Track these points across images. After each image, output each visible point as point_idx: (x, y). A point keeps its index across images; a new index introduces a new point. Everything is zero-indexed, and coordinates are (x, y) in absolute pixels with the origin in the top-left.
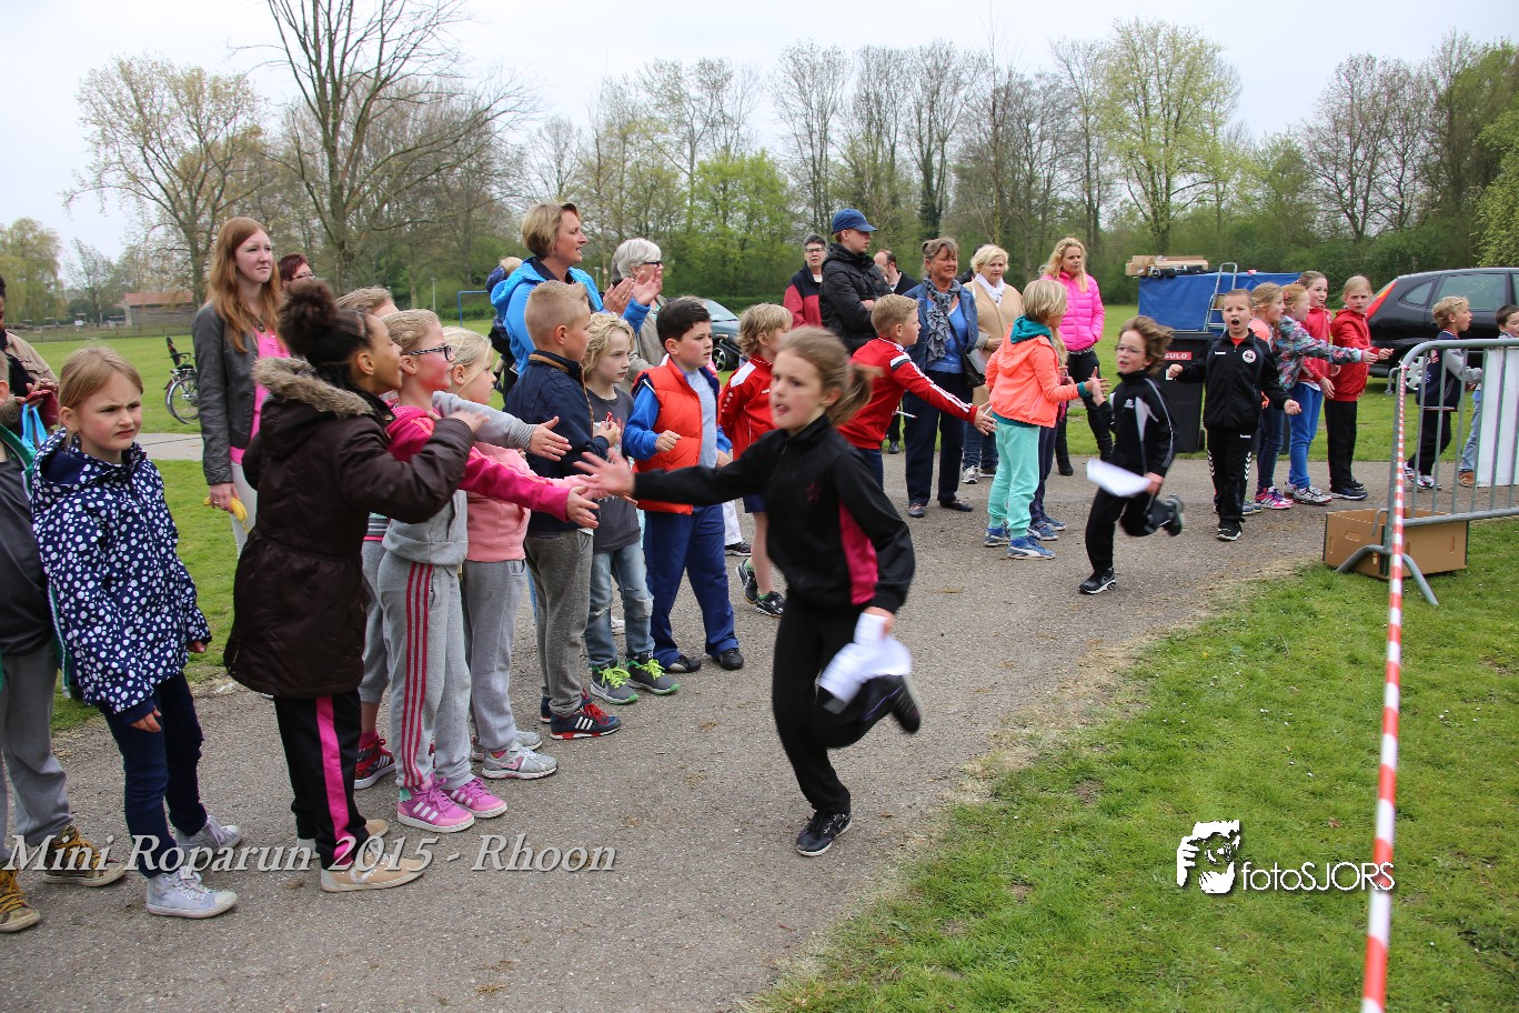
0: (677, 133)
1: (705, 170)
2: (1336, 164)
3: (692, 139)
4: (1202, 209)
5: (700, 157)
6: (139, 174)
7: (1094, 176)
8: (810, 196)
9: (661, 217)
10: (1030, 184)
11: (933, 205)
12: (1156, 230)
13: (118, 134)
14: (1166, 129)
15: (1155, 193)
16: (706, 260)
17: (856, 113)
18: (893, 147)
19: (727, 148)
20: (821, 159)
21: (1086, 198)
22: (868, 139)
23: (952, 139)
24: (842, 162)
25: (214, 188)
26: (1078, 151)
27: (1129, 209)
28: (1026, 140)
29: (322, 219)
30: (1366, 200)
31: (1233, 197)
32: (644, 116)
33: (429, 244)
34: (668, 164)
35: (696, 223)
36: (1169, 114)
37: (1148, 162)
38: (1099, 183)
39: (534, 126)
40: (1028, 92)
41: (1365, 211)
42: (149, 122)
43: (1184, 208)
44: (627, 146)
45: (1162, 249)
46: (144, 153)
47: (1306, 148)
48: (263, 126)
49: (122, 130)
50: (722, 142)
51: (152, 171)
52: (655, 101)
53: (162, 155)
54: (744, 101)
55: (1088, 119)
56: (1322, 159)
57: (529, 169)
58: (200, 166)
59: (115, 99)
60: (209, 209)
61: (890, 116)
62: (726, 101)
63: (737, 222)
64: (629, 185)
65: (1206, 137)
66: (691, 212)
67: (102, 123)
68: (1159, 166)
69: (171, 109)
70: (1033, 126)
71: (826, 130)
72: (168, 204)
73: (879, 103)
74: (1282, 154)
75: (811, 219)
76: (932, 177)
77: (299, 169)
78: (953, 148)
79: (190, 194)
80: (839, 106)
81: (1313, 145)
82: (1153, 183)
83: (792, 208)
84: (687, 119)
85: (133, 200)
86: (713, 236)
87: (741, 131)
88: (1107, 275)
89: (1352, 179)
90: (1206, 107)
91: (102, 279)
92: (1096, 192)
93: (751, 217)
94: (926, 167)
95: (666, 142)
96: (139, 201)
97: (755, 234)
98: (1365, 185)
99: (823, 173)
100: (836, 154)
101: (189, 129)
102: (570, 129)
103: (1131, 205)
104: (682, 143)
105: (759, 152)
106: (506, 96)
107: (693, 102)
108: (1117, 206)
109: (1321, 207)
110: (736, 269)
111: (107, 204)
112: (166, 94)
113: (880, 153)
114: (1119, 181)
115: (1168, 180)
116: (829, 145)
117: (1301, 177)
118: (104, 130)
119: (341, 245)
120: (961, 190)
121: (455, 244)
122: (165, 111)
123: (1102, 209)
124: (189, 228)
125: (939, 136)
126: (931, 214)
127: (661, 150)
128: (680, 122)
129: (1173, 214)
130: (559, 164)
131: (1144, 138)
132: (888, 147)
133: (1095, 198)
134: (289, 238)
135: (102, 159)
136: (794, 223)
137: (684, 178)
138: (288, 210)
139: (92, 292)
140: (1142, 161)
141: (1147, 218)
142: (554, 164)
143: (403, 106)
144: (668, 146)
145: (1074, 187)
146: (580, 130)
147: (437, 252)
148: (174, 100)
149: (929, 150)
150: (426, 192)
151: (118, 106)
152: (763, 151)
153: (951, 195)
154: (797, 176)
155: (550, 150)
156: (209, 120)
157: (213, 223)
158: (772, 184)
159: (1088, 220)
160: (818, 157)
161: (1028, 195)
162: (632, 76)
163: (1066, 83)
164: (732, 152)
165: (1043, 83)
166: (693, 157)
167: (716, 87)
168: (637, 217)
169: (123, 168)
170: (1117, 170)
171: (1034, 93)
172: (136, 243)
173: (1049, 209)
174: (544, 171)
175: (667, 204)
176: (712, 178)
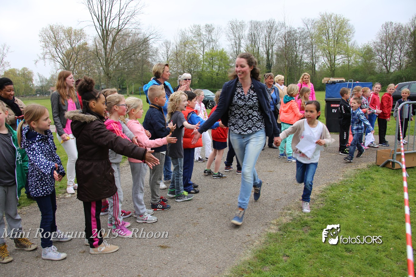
0: (199, 44)
1: (207, 54)
2: (382, 52)
3: (204, 46)
4: (344, 64)
5: (205, 51)
6: (55, 56)
7: (314, 56)
9: (195, 67)
10: (296, 58)
11: (270, 64)
12: (332, 70)
13: (49, 45)
14: (334, 43)
15: (331, 60)
16: (207, 79)
17: (248, 38)
18: (258, 48)
19: (213, 48)
21: (312, 62)
22: (252, 46)
23: (275, 46)
25: (74, 59)
26: (309, 49)
27: (324, 65)
28: (295, 46)
29: (103, 68)
30: (390, 63)
31: (353, 61)
32: (191, 39)
33: (132, 74)
34: (197, 53)
35: (205, 69)
36: (335, 38)
37: (329, 52)
38: (315, 57)
39: (160, 42)
40: (296, 33)
41: (390, 65)
42: (57, 41)
43: (339, 64)
44: (186, 48)
45: (333, 76)
46: (56, 50)
47: (373, 48)
48: (87, 42)
49: (50, 44)
50: (212, 46)
51: (58, 55)
52: (193, 36)
53: (61, 50)
54: (218, 35)
55: (312, 40)
56: (378, 51)
57: (159, 54)
58: (71, 52)
59: (49, 36)
60: (73, 65)
61: (258, 39)
62: (213, 35)
63: (216, 69)
64: (186, 58)
65: (345, 45)
66: (203, 66)
67: (45, 42)
68: (332, 53)
69: (63, 38)
70: (297, 42)
71: (240, 43)
72: (62, 63)
73: (255, 36)
74: (366, 49)
76: (269, 56)
77: (97, 53)
78: (275, 48)
79: (68, 61)
80: (243, 37)
81: (375, 47)
82: (330, 57)
83: (231, 64)
84: (202, 40)
85: (53, 62)
86: (209, 72)
87: (217, 43)
88: (318, 83)
89: (386, 56)
90: (345, 36)
91: (45, 83)
92: (315, 60)
93: (219, 67)
94: (268, 53)
95: (196, 47)
96: (55, 63)
97: (220, 72)
98: (390, 58)
100: (243, 50)
101: (68, 43)
102: (170, 43)
103: (324, 63)
104: (200, 47)
106: (153, 34)
107: (204, 36)
108: (320, 64)
109: (378, 64)
110: (215, 81)
111: (46, 63)
112: (62, 34)
113: (255, 49)
114: (321, 57)
115: (335, 57)
116: (241, 47)
117: (372, 55)
118: (46, 44)
119: (108, 75)
120: (277, 60)
121: (139, 74)
122: (62, 39)
123: (316, 65)
125: (271, 45)
126: (269, 66)
127: (195, 49)
128: (200, 41)
129: (336, 66)
131: (328, 45)
133: (314, 62)
134: (94, 72)
135: (45, 51)
136: (231, 69)
137: (201, 56)
138: (94, 65)
139: (42, 87)
140: (327, 51)
141: (329, 67)
142: (166, 52)
143: (125, 37)
144: (197, 48)
145: (308, 59)
146: (173, 44)
147: (134, 76)
148: (64, 36)
149: (268, 49)
150: (131, 60)
151: (49, 37)
152: (223, 49)
153: (274, 61)
154: (232, 56)
155: (165, 49)
156: (73, 41)
157: (74, 68)
158: (225, 58)
159: (312, 68)
160: (238, 51)
161: (296, 61)
162: (187, 29)
163: (306, 30)
164: (214, 49)
165: (300, 30)
166: (204, 50)
167: (210, 32)
168: (188, 67)
169: (50, 54)
170: (320, 54)
171: (297, 33)
172: (53, 74)
173: (301, 65)
174: (163, 54)
175: (197, 63)
176: (209, 56)
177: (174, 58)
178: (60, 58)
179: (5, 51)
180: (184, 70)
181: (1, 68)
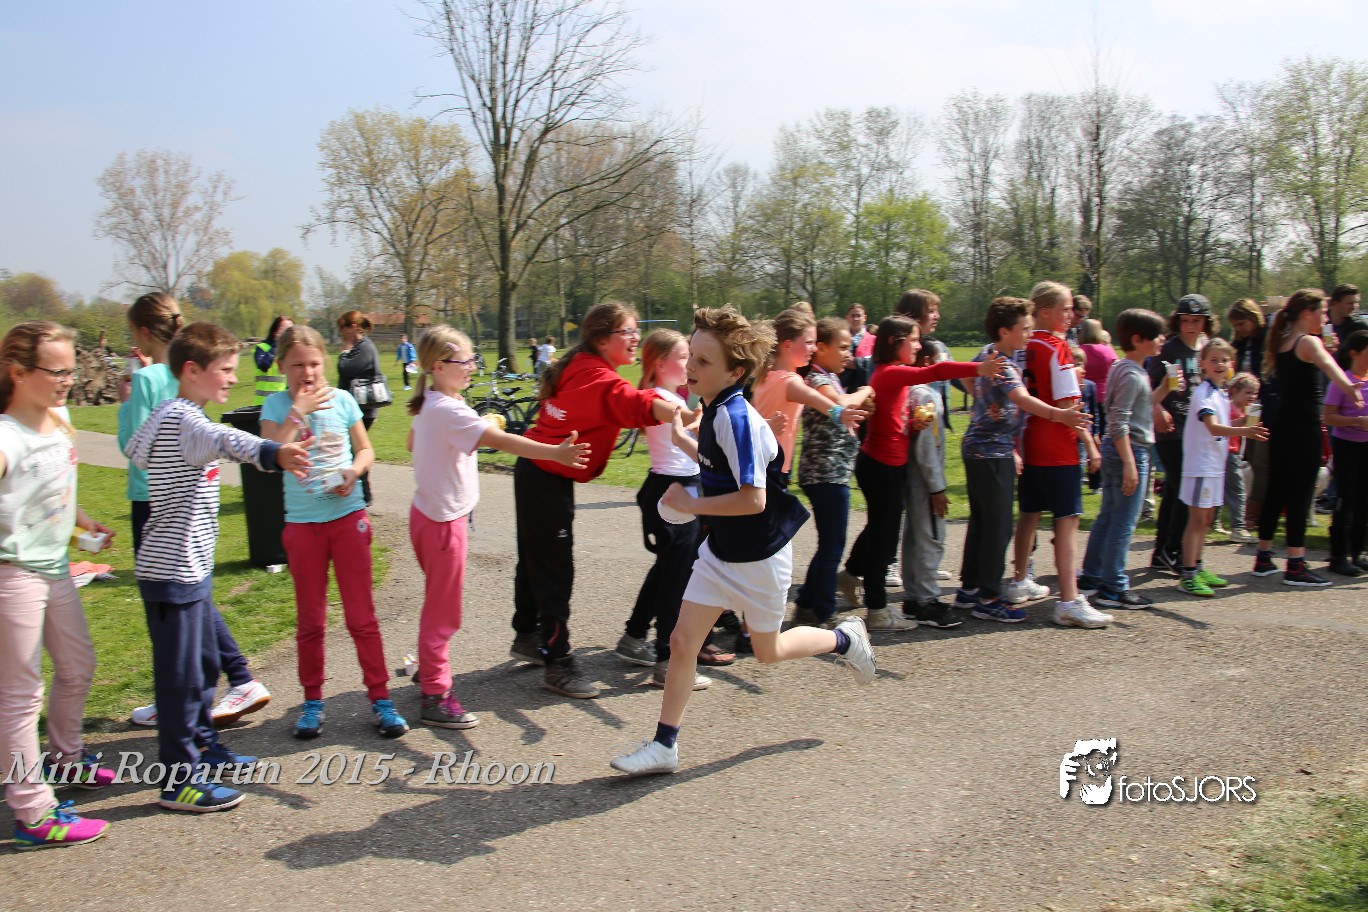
0: (844, 176)
1: (870, 212)
3: (860, 187)
5: (866, 199)
6: (365, 211)
7: (1257, 215)
8: (971, 237)
9: (826, 255)
10: (1189, 225)
12: (1322, 270)
13: (350, 176)
14: (1337, 169)
15: (1322, 233)
16: (866, 296)
17: (1017, 158)
18: (1053, 191)
19: (891, 191)
20: (982, 202)
21: (1249, 239)
22: (1028, 180)
23: (1111, 182)
24: (1003, 205)
25: (427, 222)
26: (1241, 192)
27: (1295, 250)
28: (1186, 182)
32: (815, 161)
34: (835, 205)
35: (860, 261)
36: (1340, 153)
37: (1316, 202)
38: (1263, 224)
40: (1189, 135)
42: (375, 165)
43: (1353, 248)
44: (798, 189)
48: (472, 169)
49: (353, 173)
50: (887, 184)
51: (376, 208)
52: (824, 148)
53: (385, 194)
54: (910, 146)
55: (1253, 161)
57: (707, 209)
58: (417, 202)
59: (349, 146)
60: (422, 242)
61: (1050, 161)
62: (892, 147)
63: (898, 262)
64: (797, 226)
66: (857, 250)
67: (337, 167)
68: (1328, 206)
69: (395, 155)
70: (1194, 168)
71: (988, 174)
72: (386, 233)
73: (1039, 146)
75: (971, 258)
76: (1091, 219)
78: (1113, 190)
79: (407, 228)
80: (1001, 151)
82: (1322, 223)
83: (952, 248)
84: (854, 163)
85: (357, 233)
86: (875, 273)
87: (907, 174)
91: (337, 301)
92: (1260, 233)
93: (912, 256)
94: (1086, 211)
95: (833, 185)
96: (363, 233)
97: (915, 272)
99: (983, 215)
100: (997, 197)
101: (409, 171)
102: (746, 172)
103: (1297, 246)
104: (849, 186)
105: (921, 194)
107: (862, 149)
108: (1282, 247)
111: (337, 237)
112: (392, 142)
113: (1039, 195)
114: (1285, 222)
115: (1337, 221)
116: (991, 189)
118: (339, 173)
120: (1119, 231)
123: (1266, 251)
124: (404, 258)
127: (828, 192)
128: (848, 167)
129: (1341, 254)
130: (736, 206)
131: (1312, 177)
132: (1048, 190)
133: (1258, 239)
135: (335, 198)
136: (953, 263)
137: (849, 219)
139: (328, 312)
140: (1309, 201)
141: (1313, 259)
142: (731, 205)
144: (835, 189)
145: (1234, 227)
146: (755, 176)
147: (618, 284)
148: (398, 147)
149: (1088, 193)
151: (351, 152)
152: (925, 194)
154: (958, 219)
155: (729, 194)
156: (427, 164)
157: (425, 254)
158: (932, 225)
159: (1251, 260)
160: (979, 200)
161: (1187, 236)
162: (805, 125)
163: (1230, 125)
164: (896, 195)
165: (1205, 124)
166: (859, 199)
167: (882, 134)
168: (803, 254)
169: (352, 205)
170: (1282, 211)
171: (1196, 135)
172: (358, 271)
173: (1208, 250)
174: (723, 211)
175: (834, 242)
176: (876, 219)
177: (758, 222)
178: (381, 218)
179: (219, 197)
180: (788, 263)
181: (204, 251)
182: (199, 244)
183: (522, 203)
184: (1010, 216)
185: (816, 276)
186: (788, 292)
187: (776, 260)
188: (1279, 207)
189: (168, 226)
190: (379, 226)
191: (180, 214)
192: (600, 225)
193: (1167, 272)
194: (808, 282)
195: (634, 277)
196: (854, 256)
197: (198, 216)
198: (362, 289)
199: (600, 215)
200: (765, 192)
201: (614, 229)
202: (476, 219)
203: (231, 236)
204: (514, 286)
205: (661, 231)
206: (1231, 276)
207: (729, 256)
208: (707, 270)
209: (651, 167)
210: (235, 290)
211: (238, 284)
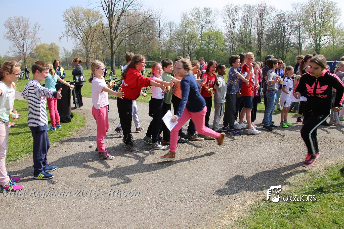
0: (198, 25)
1: (205, 34)
3: (202, 28)
4: (329, 45)
5: (204, 31)
6: (75, 33)
7: (301, 37)
8: (230, 41)
9: (194, 45)
10: (284, 38)
12: (316, 50)
13: (71, 24)
14: (320, 25)
15: (316, 41)
16: (204, 55)
17: (242, 21)
18: (251, 29)
19: (210, 28)
20: (233, 32)
21: (299, 42)
22: (244, 27)
23: (265, 27)
24: (238, 33)
25: (92, 36)
26: (297, 30)
28: (283, 27)
31: (338, 42)
32: (191, 21)
34: (196, 32)
36: (321, 21)
37: (315, 33)
40: (284, 16)
42: (78, 21)
43: (324, 45)
44: (187, 28)
50: (209, 27)
51: (78, 32)
52: (193, 17)
53: (81, 29)
54: (215, 18)
55: (300, 22)
57: (163, 33)
58: (89, 31)
59: (71, 16)
60: (91, 41)
61: (250, 22)
62: (210, 17)
63: (212, 47)
64: (187, 37)
65: (331, 27)
67: (68, 21)
68: (318, 34)
70: (285, 24)
71: (234, 25)
72: (81, 40)
73: (247, 18)
75: (230, 46)
78: (266, 29)
79: (87, 38)
80: (238, 19)
82: (316, 39)
83: (225, 43)
84: (201, 22)
85: (74, 39)
86: (206, 49)
87: (214, 25)
91: (69, 56)
92: (301, 41)
93: (215, 45)
96: (75, 39)
97: (216, 49)
99: (233, 35)
100: (236, 31)
101: (87, 23)
102: (174, 23)
103: (310, 44)
104: (199, 27)
105: (217, 30)
107: (202, 18)
108: (307, 44)
111: (68, 40)
112: (82, 15)
113: (247, 30)
114: (308, 38)
115: (320, 38)
116: (235, 28)
118: (68, 23)
120: (267, 40)
122: (82, 19)
123: (303, 45)
124: (86, 45)
126: (260, 46)
127: (194, 29)
128: (199, 22)
129: (321, 46)
130: (171, 32)
131: (314, 27)
132: (249, 29)
135: (68, 29)
136: (225, 47)
137: (200, 36)
139: (66, 59)
140: (313, 33)
141: (314, 47)
142: (169, 32)
144: (196, 28)
146: (176, 24)
148: (84, 16)
151: (72, 18)
152: (219, 30)
154: (227, 36)
155: (169, 29)
156: (91, 21)
157: (91, 44)
158: (220, 37)
159: (299, 47)
161: (283, 41)
162: (188, 11)
163: (295, 13)
164: (212, 30)
165: (288, 13)
166: (202, 31)
167: (208, 14)
168: (188, 44)
169: (72, 31)
170: (307, 35)
172: (74, 49)
173: (289, 45)
174: (167, 33)
175: (195, 42)
176: (206, 36)
177: (176, 36)
178: (80, 35)
179: (37, 29)
180: (184, 47)
181: (33, 43)
182: (32, 41)
183: (116, 31)
184: (240, 35)
185: (191, 50)
186: (184, 54)
187: (181, 46)
188: (306, 34)
189: (23, 37)
190: (79, 37)
191: (27, 33)
192: (136, 37)
193: (278, 50)
194: (189, 52)
195: (145, 50)
196: (201, 45)
197: (31, 34)
198: (75, 53)
199: (136, 34)
200: (178, 29)
201: (140, 38)
202: (104, 35)
203: (40, 39)
204: (115, 52)
205: (152, 38)
206: (294, 51)
207: (169, 45)
208: (163, 48)
209: (149, 22)
210: (42, 54)
211: (43, 52)
